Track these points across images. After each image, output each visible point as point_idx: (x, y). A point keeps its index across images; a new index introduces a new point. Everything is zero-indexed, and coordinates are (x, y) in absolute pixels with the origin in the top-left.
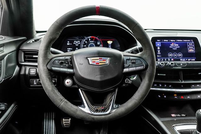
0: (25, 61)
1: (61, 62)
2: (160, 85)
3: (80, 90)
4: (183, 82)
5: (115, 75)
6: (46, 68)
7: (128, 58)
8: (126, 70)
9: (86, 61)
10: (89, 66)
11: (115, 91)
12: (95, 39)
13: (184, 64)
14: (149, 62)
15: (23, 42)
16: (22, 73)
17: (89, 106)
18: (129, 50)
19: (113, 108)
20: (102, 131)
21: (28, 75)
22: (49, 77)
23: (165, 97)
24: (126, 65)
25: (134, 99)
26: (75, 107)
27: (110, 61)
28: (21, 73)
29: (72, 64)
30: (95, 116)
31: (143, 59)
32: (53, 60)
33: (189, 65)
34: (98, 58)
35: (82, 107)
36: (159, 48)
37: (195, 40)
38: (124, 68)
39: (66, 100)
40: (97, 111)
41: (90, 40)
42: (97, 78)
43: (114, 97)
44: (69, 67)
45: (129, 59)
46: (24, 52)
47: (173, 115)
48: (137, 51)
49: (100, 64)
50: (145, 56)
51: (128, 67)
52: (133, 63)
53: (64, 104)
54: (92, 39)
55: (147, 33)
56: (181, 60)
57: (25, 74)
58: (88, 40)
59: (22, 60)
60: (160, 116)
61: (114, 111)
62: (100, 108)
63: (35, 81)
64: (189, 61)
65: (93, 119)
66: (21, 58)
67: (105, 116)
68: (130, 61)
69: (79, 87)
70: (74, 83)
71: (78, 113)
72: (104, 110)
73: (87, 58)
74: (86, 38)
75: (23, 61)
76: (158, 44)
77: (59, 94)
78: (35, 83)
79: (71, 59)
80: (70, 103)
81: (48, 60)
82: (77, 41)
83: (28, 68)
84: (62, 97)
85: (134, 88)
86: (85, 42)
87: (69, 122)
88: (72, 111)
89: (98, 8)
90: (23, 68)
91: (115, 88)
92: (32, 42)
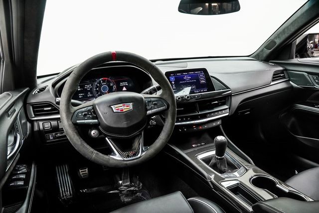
0: (36, 115)
1: (84, 114)
2: (180, 120)
3: (107, 139)
4: (200, 113)
5: (140, 118)
6: (71, 123)
7: (150, 99)
8: (149, 112)
9: (111, 109)
10: (114, 114)
11: (141, 134)
12: (108, 80)
13: (198, 96)
14: (170, 102)
15: (28, 93)
16: (36, 128)
17: (119, 154)
18: (147, 90)
19: (143, 151)
20: (123, 174)
21: (42, 131)
22: (76, 131)
23: (185, 130)
24: (148, 108)
25: (161, 139)
26: (106, 157)
27: (133, 106)
28: (35, 130)
29: (96, 114)
30: (128, 162)
31: (163, 99)
32: (76, 113)
33: (203, 97)
34: (121, 105)
35: (112, 155)
36: (173, 83)
37: (204, 71)
38: (147, 110)
39: (96, 152)
40: (128, 156)
41: (102, 82)
42: (124, 124)
43: (141, 141)
44: (93, 118)
45: (150, 101)
46: (32, 105)
47: (194, 146)
48: (155, 90)
49: (124, 110)
50: (165, 97)
51: (151, 109)
52: (155, 104)
53: (95, 156)
54: (104, 81)
55: (157, 66)
56: (195, 92)
57: (39, 130)
58: (100, 83)
59: (31, 115)
60: (183, 149)
61: (144, 154)
62: (131, 153)
63: (50, 136)
64: (202, 92)
65: (126, 164)
66: (31, 113)
67: (137, 160)
68: (152, 103)
69: (106, 136)
70: (100, 133)
71: (111, 162)
72: (135, 155)
73: (110, 106)
74: (98, 81)
75: (34, 116)
76: (172, 79)
77: (88, 147)
78: (51, 138)
79: (93, 108)
80: (101, 154)
81: (72, 115)
82: (88, 84)
83: (41, 123)
84: (92, 150)
85: (159, 128)
86: (97, 85)
87: (87, 172)
88: (105, 161)
89: (114, 54)
90: (36, 124)
91: (141, 132)
92: (37, 92)
